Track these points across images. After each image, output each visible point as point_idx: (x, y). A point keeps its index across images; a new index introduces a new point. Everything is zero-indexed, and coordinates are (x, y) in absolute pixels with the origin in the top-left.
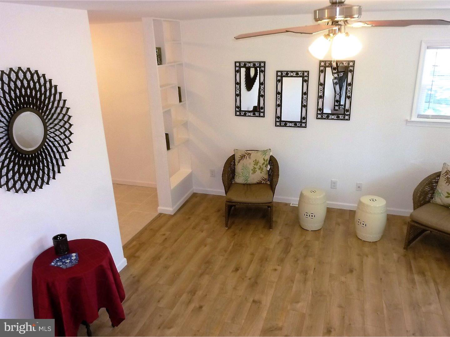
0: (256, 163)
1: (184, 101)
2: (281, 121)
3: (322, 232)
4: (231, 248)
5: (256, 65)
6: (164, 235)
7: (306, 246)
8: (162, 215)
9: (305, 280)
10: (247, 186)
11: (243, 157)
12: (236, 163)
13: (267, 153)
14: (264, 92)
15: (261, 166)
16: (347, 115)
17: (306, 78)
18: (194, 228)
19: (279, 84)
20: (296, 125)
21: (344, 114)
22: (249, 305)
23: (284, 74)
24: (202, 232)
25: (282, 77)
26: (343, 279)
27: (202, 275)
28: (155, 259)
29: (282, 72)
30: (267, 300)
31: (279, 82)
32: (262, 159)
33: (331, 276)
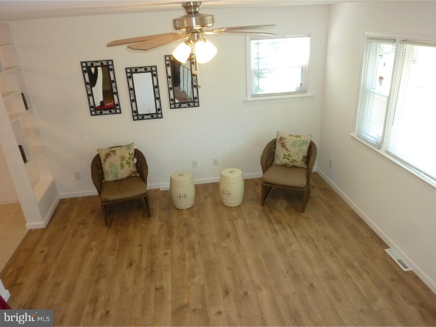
0: (123, 158)
1: (30, 108)
2: (138, 115)
3: (195, 208)
4: (117, 245)
5: (104, 64)
6: (43, 251)
7: (185, 225)
8: (33, 231)
9: (194, 255)
10: (119, 182)
11: (108, 155)
12: (103, 162)
13: (131, 147)
14: (117, 89)
15: (128, 161)
16: (196, 102)
17: (155, 73)
18: (73, 236)
19: (130, 81)
20: (152, 116)
21: (194, 102)
22: (153, 294)
23: (133, 70)
24: (83, 237)
25: (132, 73)
26: (224, 244)
27: (97, 280)
28: (42, 280)
29: (131, 68)
30: (167, 284)
31: (130, 78)
32: (127, 154)
33: (214, 245)
